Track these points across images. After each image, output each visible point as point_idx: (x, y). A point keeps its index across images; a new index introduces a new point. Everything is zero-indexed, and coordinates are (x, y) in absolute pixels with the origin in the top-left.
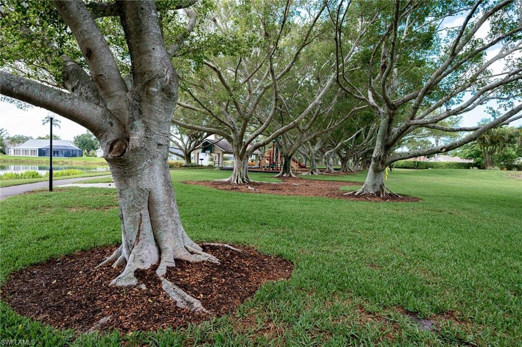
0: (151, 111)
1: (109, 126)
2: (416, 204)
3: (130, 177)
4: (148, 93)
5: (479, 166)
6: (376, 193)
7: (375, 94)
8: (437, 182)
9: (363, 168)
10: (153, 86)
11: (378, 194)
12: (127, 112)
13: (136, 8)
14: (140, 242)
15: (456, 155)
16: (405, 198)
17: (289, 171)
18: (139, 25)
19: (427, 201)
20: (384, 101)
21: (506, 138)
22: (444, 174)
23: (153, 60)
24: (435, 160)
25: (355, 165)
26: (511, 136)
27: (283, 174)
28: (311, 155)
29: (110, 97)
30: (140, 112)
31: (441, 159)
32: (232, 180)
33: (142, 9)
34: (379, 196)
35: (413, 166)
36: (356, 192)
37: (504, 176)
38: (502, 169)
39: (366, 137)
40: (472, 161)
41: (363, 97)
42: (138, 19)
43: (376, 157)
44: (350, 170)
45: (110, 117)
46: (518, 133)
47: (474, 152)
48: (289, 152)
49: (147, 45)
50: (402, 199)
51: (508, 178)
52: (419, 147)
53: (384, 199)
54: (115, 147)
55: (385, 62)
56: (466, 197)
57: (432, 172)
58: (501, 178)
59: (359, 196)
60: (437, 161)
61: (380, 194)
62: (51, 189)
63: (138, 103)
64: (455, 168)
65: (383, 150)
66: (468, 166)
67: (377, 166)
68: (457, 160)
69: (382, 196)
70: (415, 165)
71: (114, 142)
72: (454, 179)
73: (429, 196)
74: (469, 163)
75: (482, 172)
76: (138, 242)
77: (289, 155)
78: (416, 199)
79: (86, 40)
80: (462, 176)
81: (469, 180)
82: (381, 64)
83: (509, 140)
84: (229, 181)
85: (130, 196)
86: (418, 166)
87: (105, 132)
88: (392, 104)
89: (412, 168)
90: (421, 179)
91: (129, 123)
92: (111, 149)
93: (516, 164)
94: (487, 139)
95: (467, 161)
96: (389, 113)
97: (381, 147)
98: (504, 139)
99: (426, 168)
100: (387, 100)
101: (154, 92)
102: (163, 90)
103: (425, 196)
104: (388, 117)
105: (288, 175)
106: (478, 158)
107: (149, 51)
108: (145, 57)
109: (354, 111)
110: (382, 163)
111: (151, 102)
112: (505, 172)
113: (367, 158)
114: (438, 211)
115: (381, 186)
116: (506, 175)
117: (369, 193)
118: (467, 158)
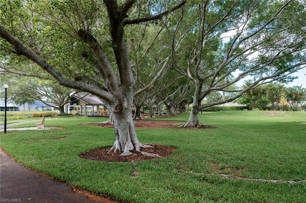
0: (129, 95)
1: (115, 100)
2: (215, 129)
3: (123, 118)
4: (128, 89)
5: (248, 108)
6: (195, 125)
7: (192, 73)
8: (225, 119)
9: (180, 112)
10: (130, 86)
11: (196, 126)
12: (122, 95)
13: (125, 60)
14: (128, 141)
15: (235, 102)
16: (209, 127)
17: (140, 115)
18: (126, 66)
19: (220, 128)
20: (197, 77)
21: (261, 91)
22: (229, 114)
23: (130, 77)
24: (223, 105)
25: (175, 110)
26: (264, 90)
27: (136, 117)
28: (150, 105)
29: (115, 90)
30: (125, 95)
31: (227, 105)
32: (110, 122)
33: (127, 60)
34: (197, 127)
35: (210, 110)
36: (184, 125)
37: (262, 114)
38: (260, 110)
39: (181, 92)
40: (245, 105)
41: (186, 74)
42: (125, 63)
43: (194, 106)
44: (173, 114)
45: (116, 97)
46: (267, 88)
47: (246, 99)
48: (139, 104)
49: (128, 73)
50: (208, 128)
51: (263, 115)
52: (213, 97)
53: (199, 128)
54: (118, 108)
55: (196, 57)
56: (239, 125)
57: (222, 113)
58: (260, 115)
59: (186, 127)
60: (225, 106)
61: (197, 125)
62: (5, 132)
63: (125, 92)
64: (236, 110)
65: (198, 102)
66: (242, 109)
67: (195, 111)
68: (236, 105)
69: (198, 127)
70: (211, 109)
71: (117, 106)
72: (234, 117)
73: (221, 126)
74: (244, 107)
75: (250, 112)
76: (127, 141)
77: (139, 105)
78: (214, 127)
79: (109, 71)
80: (239, 115)
81: (242, 117)
82: (195, 58)
83: (263, 92)
84: (108, 123)
85: (123, 125)
86: (213, 109)
87: (114, 102)
88: (201, 79)
89: (210, 111)
90: (216, 118)
91: (122, 99)
92: (116, 109)
93: (268, 106)
94: (251, 92)
95: (242, 105)
96: (200, 83)
97: (197, 101)
98: (260, 92)
99: (218, 111)
100: (198, 77)
101: (131, 88)
102: (133, 87)
103: (219, 126)
104: (199, 85)
105: (139, 118)
106: (248, 103)
107: (129, 75)
108: (128, 76)
109: (178, 79)
110: (197, 109)
111: (130, 92)
112: (262, 111)
113: (183, 105)
114: (225, 132)
115: (197, 121)
116: (262, 113)
117: (191, 126)
118: (242, 104)
